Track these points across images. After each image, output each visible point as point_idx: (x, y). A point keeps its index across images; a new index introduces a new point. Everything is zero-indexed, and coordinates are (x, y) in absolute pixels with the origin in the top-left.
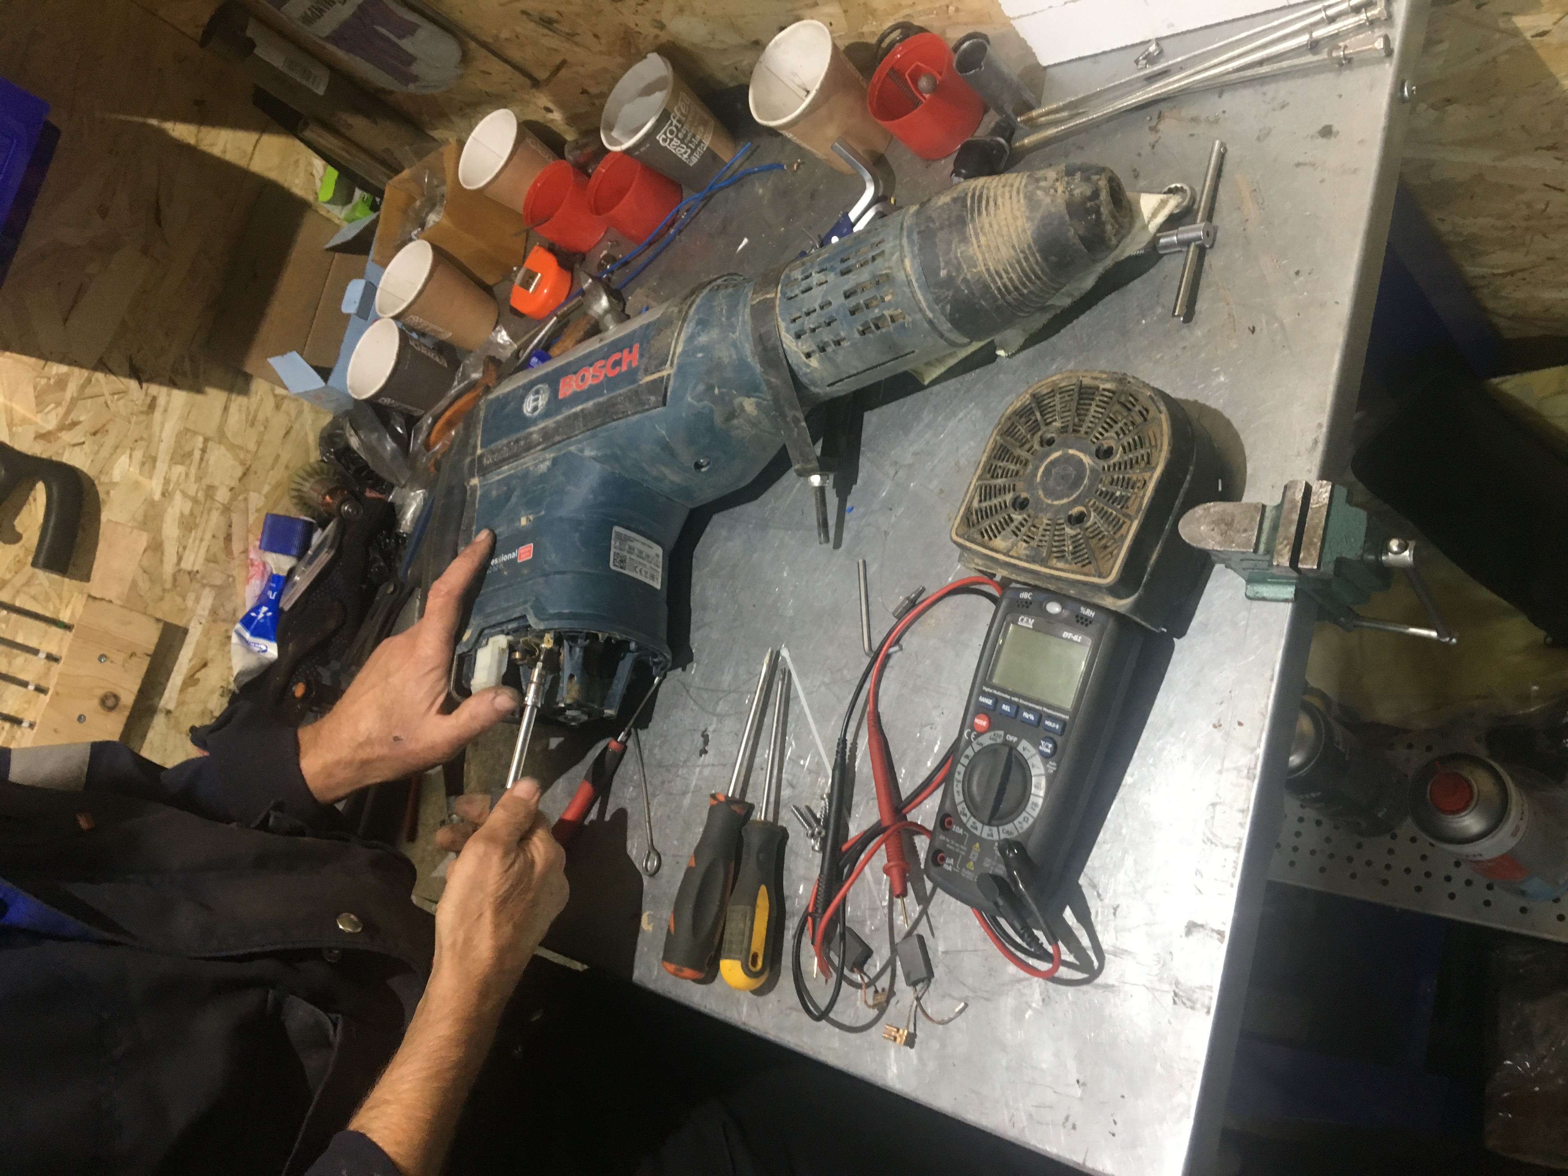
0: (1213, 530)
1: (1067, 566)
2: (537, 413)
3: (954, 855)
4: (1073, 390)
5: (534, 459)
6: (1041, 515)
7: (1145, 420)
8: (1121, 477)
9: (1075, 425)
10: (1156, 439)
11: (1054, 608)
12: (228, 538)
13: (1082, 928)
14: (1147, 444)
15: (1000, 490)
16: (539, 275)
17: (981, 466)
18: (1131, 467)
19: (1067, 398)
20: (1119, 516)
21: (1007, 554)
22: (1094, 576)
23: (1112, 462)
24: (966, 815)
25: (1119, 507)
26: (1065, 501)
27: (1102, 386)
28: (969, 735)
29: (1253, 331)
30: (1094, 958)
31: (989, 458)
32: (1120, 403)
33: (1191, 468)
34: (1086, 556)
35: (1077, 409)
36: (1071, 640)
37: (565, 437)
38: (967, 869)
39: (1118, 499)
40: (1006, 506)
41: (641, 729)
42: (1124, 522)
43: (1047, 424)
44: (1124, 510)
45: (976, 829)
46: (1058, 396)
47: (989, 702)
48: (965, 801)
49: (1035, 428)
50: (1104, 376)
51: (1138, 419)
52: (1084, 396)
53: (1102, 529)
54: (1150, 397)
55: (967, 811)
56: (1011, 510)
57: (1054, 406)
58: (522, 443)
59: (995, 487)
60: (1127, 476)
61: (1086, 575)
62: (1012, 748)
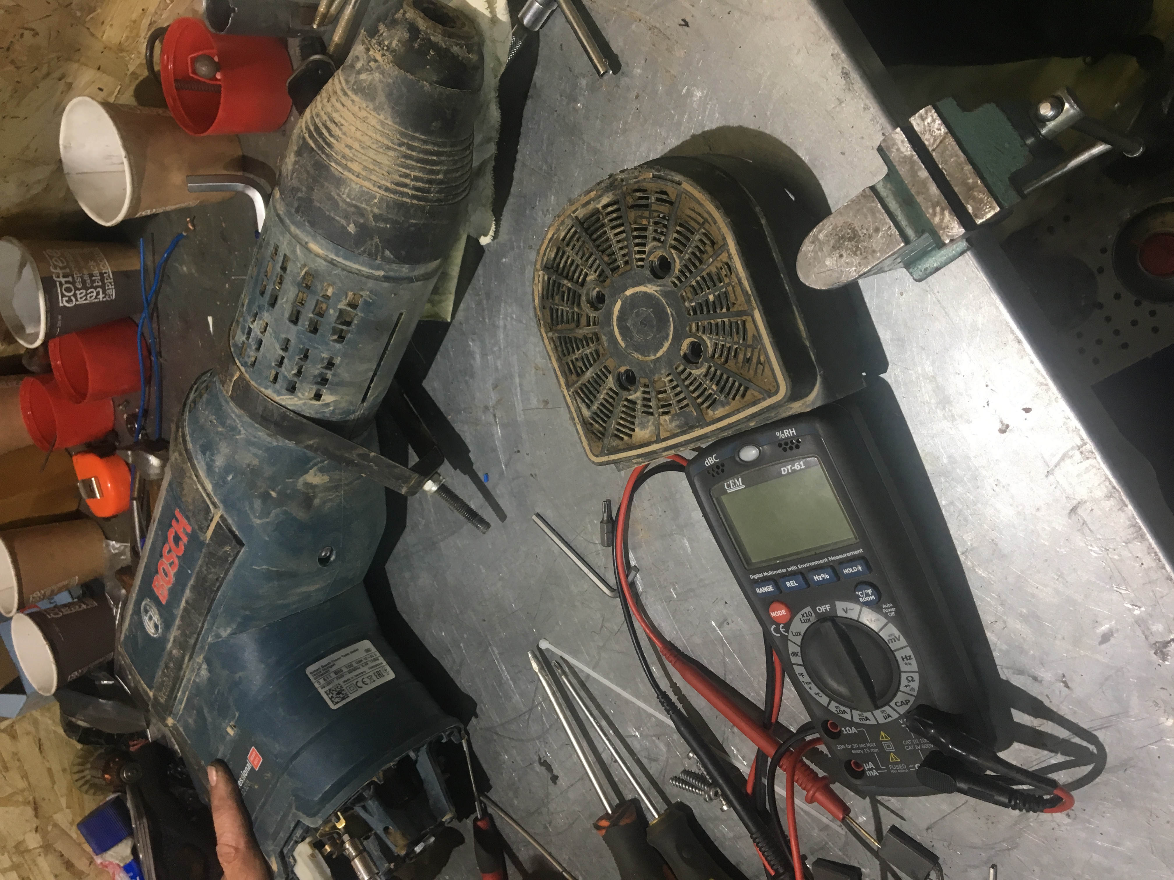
0: (841, 256)
1: (727, 409)
2: (160, 630)
3: (869, 757)
4: (576, 232)
5: (193, 671)
6: (656, 378)
7: (671, 203)
8: (699, 278)
9: (609, 264)
10: (700, 214)
11: (749, 454)
12: (69, 865)
13: (1045, 721)
14: (697, 226)
15: (596, 382)
16: (93, 479)
17: (559, 373)
18: (701, 262)
19: (580, 243)
20: (732, 319)
21: (659, 440)
22: (764, 399)
23: (677, 271)
24: (844, 712)
25: (724, 310)
26: (667, 345)
27: (600, 206)
28: (777, 630)
29: (687, 25)
30: (1085, 744)
31: (559, 360)
32: (632, 207)
33: (758, 209)
34: (737, 384)
35: (598, 247)
36: (794, 471)
37: (195, 636)
38: (894, 764)
39: (717, 303)
40: (617, 394)
41: (488, 791)
42: (744, 322)
43: (582, 285)
44: (733, 309)
45: (867, 719)
46: (568, 249)
47: (770, 588)
48: (831, 699)
49: (574, 298)
50: (593, 194)
51: (664, 208)
52: (592, 228)
53: (728, 345)
54: (654, 176)
55: (842, 708)
56: (625, 394)
57: (573, 261)
58: (172, 665)
59: (589, 382)
60: (704, 274)
61: (754, 403)
62: (831, 618)
